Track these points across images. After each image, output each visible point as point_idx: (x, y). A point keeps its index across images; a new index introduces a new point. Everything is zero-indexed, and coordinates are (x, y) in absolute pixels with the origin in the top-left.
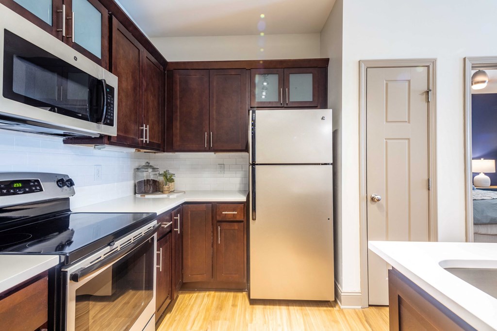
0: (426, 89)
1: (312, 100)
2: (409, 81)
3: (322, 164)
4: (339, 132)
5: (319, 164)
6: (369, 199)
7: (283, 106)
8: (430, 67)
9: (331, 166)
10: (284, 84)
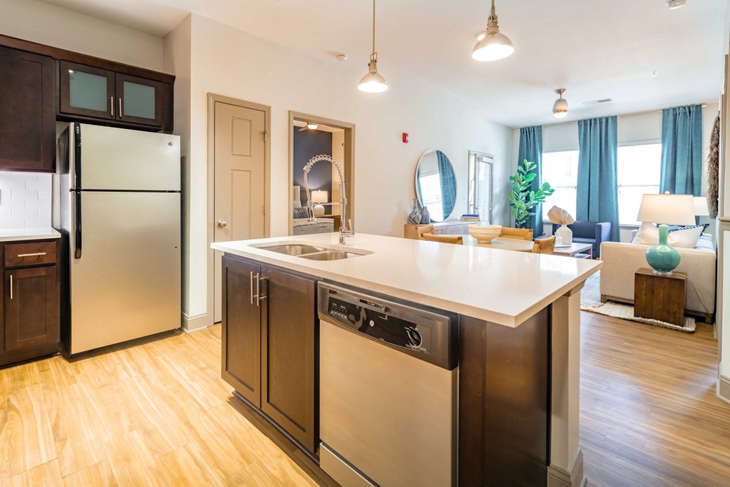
0: (263, 131)
1: (154, 118)
2: (251, 121)
3: (169, 192)
4: (188, 158)
5: (165, 191)
6: (216, 225)
7: (114, 118)
8: (265, 112)
9: (179, 194)
10: (115, 92)
